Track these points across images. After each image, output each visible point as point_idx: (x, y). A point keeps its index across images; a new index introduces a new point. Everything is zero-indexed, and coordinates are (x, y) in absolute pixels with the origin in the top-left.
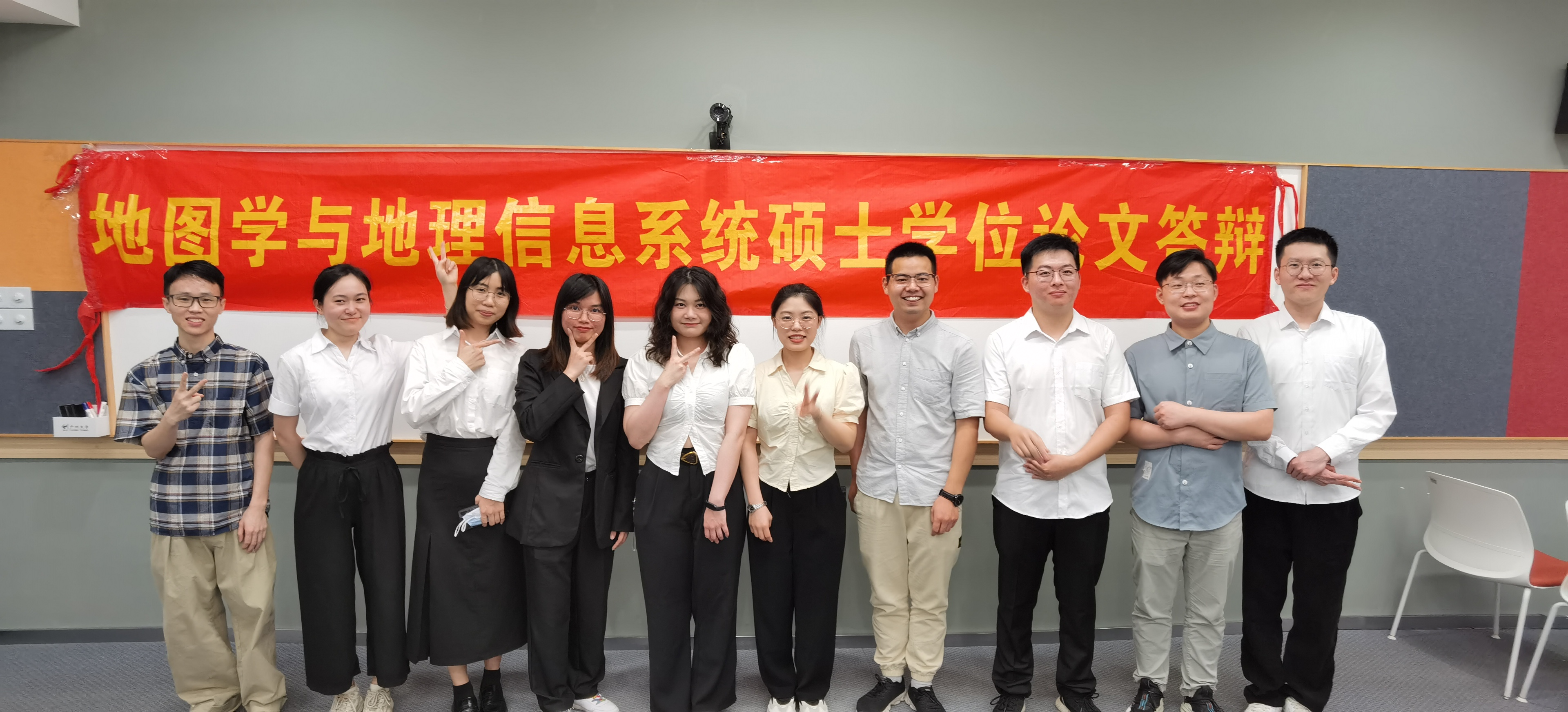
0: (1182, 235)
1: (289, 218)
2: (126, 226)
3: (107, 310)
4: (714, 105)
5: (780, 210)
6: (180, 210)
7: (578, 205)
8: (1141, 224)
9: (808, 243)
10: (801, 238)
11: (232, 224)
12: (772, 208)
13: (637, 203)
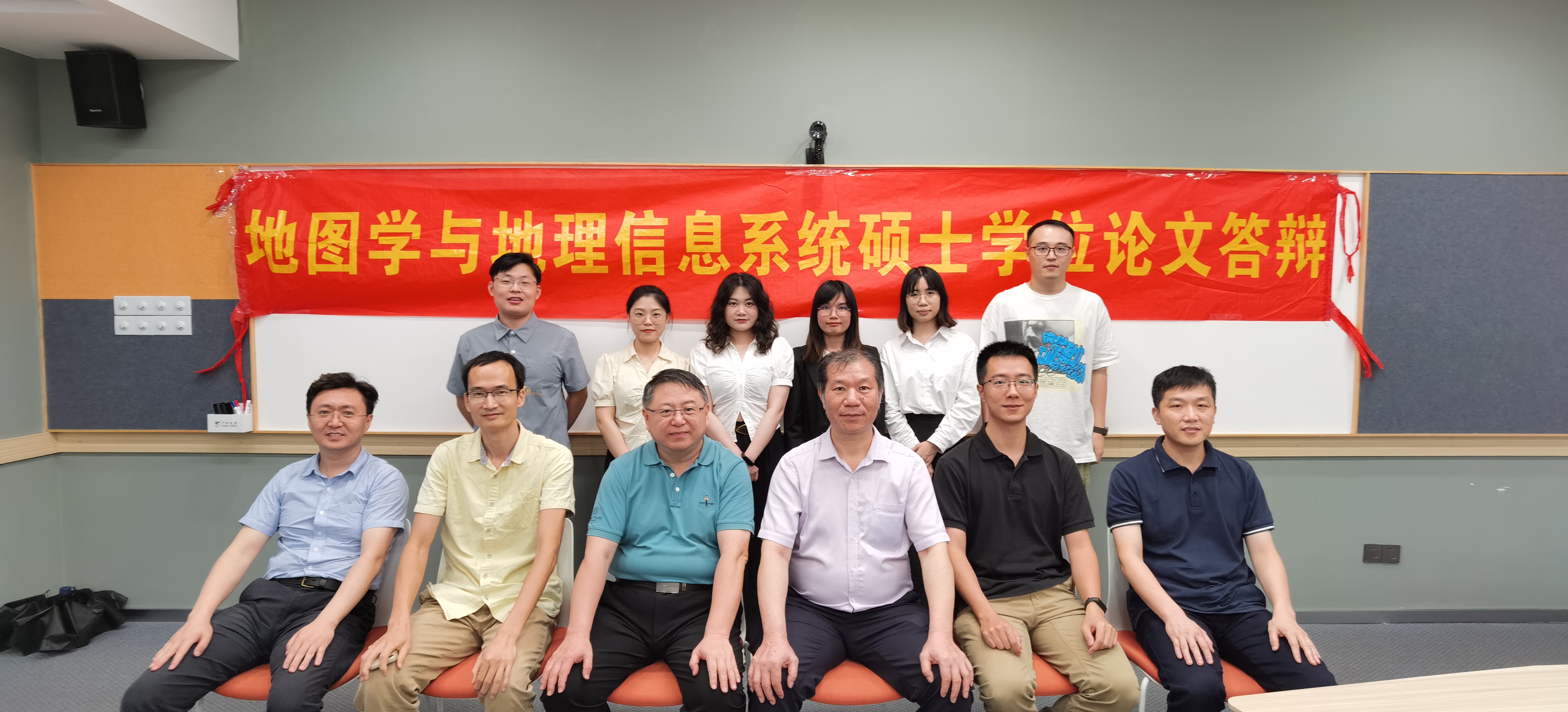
0: (1244, 242)
1: (423, 230)
2: (276, 239)
3: (254, 315)
4: (814, 124)
5: (869, 220)
6: (322, 224)
7: (688, 218)
8: (1205, 231)
9: (895, 250)
10: (889, 246)
11: (369, 236)
12: (863, 218)
13: (741, 215)
